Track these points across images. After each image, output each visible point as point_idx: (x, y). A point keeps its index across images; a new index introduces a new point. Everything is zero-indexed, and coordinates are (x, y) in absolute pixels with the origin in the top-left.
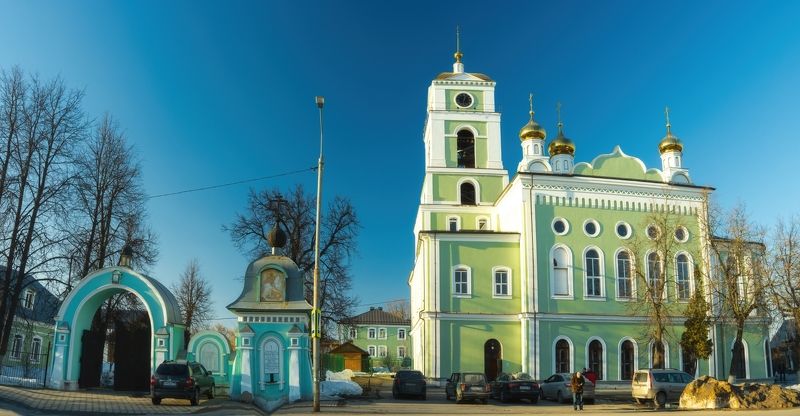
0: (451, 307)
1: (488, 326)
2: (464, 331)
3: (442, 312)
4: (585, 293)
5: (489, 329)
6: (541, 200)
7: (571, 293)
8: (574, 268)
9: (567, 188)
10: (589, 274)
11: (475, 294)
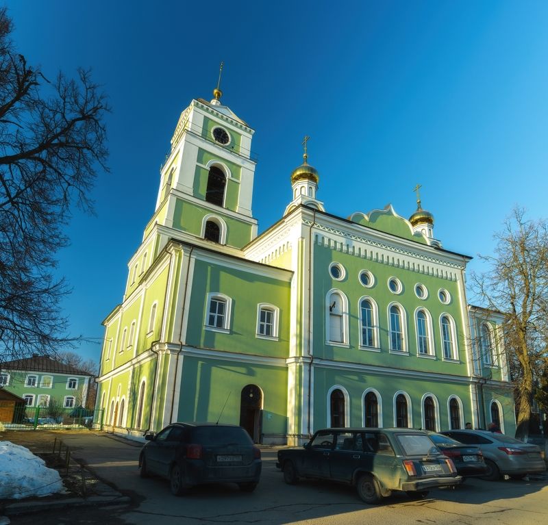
0: (202, 341)
1: (250, 369)
2: (217, 373)
3: (189, 345)
4: (360, 342)
5: (251, 373)
6: (320, 240)
7: (346, 340)
8: (350, 315)
9: (347, 235)
10: (364, 324)
11: (234, 330)
